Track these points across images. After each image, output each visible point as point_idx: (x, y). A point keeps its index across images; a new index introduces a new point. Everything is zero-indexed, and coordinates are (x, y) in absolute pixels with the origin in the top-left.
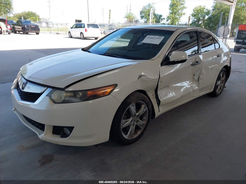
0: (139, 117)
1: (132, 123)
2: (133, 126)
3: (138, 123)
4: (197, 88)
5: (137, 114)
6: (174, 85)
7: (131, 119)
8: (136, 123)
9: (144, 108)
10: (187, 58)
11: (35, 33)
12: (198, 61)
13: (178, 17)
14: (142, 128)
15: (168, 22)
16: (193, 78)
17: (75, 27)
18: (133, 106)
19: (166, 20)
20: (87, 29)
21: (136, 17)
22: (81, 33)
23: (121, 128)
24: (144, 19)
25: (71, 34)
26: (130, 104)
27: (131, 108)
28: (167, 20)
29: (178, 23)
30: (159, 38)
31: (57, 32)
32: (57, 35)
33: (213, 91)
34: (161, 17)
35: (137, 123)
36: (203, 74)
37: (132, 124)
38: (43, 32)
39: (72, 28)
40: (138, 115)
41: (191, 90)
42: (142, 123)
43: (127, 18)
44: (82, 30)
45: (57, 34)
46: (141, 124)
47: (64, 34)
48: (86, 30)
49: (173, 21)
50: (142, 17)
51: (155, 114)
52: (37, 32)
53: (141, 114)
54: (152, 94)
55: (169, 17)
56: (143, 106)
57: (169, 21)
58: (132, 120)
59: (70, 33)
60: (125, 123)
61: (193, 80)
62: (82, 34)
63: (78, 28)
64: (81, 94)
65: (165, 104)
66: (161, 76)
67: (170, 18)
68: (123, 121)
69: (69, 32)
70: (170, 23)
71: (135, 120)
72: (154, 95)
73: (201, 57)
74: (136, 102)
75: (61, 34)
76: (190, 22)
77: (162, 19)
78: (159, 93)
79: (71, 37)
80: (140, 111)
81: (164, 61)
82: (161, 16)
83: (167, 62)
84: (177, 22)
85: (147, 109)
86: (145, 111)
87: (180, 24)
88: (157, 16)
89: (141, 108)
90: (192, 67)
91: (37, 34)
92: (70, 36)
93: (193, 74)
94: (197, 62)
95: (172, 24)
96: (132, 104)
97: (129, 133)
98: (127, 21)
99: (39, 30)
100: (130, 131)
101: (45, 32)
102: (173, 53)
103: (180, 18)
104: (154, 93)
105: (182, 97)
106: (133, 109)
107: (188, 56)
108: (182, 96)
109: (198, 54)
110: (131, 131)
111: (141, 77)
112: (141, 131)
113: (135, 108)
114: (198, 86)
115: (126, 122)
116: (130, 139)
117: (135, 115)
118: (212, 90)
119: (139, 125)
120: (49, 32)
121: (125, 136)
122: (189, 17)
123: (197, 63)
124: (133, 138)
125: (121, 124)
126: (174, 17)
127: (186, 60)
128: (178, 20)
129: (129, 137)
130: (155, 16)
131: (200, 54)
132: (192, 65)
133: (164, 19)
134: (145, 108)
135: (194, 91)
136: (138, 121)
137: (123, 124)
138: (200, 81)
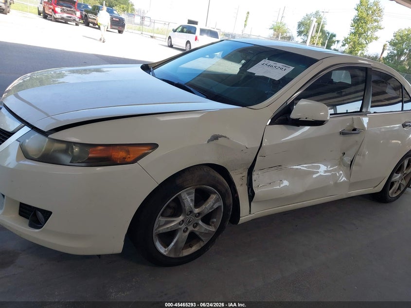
0: (200, 217)
1: (183, 226)
2: (184, 231)
3: (196, 229)
4: (344, 179)
5: (197, 211)
6: (295, 167)
7: (181, 218)
8: (191, 228)
9: (213, 202)
10: (328, 118)
11: (117, 31)
12: (356, 127)
13: (365, 42)
14: (206, 240)
15: (343, 49)
16: (342, 159)
17: (179, 30)
18: (189, 194)
19: (341, 44)
20: (199, 37)
21: (290, 32)
22: (188, 42)
23: (155, 232)
24: (302, 37)
25: (171, 42)
26: (182, 188)
27: (183, 198)
28: (344, 45)
29: (362, 53)
30: (284, 68)
31: (152, 35)
32: (151, 39)
33: (380, 192)
34: (334, 38)
35: (194, 227)
36: (364, 155)
37: (181, 228)
38: (131, 31)
39: (175, 31)
40: (198, 213)
41: (332, 183)
42: (206, 229)
43: (275, 30)
44: (190, 37)
45: (152, 37)
46: (203, 231)
47: (162, 39)
48: (196, 39)
49: (354, 47)
50: (300, 33)
51: (238, 217)
52: (119, 29)
53: (206, 212)
54: (241, 175)
55: (347, 39)
56: (213, 197)
57: (347, 46)
58: (183, 221)
59: (170, 40)
60: (164, 224)
61: (341, 163)
62: (188, 45)
63: (185, 33)
64: (76, 150)
65: (265, 200)
66: (264, 144)
67: (350, 42)
68: (161, 220)
69: (170, 37)
70: (348, 51)
71: (189, 222)
72: (245, 179)
73: (365, 120)
74: (198, 186)
75: (157, 38)
76: (385, 55)
77: (334, 42)
78: (254, 177)
79: (171, 46)
80: (204, 207)
81: (280, 116)
82: (334, 36)
83: (284, 118)
84: (360, 50)
85: (221, 203)
86: (215, 206)
87: (365, 54)
88: (327, 35)
89: (208, 200)
90: (342, 137)
91: (120, 32)
92: (169, 45)
93: (343, 152)
94: (355, 130)
95: (351, 52)
96: (186, 191)
97: (173, 244)
98: (272, 36)
99: (123, 26)
100: (175, 240)
101: (133, 31)
102: (303, 103)
103: (367, 44)
104: (245, 174)
105: (307, 193)
106: (189, 200)
107: (331, 114)
108: (306, 191)
109: (360, 115)
110: (177, 241)
111: (218, 139)
112: (202, 244)
113: (193, 198)
114: (349, 176)
115: (167, 223)
116: (172, 256)
117: (191, 212)
118: (379, 189)
119: (198, 233)
120: (140, 32)
121: (162, 250)
122: (384, 46)
123: (353, 132)
124: (181, 255)
125: (156, 226)
126: (356, 40)
127: (324, 121)
128: (362, 47)
129: (170, 251)
130: (323, 34)
131: (365, 115)
132: (343, 133)
133: (338, 41)
134: (217, 201)
135: (337, 185)
136: (197, 224)
137: (160, 226)
138: (354, 167)
